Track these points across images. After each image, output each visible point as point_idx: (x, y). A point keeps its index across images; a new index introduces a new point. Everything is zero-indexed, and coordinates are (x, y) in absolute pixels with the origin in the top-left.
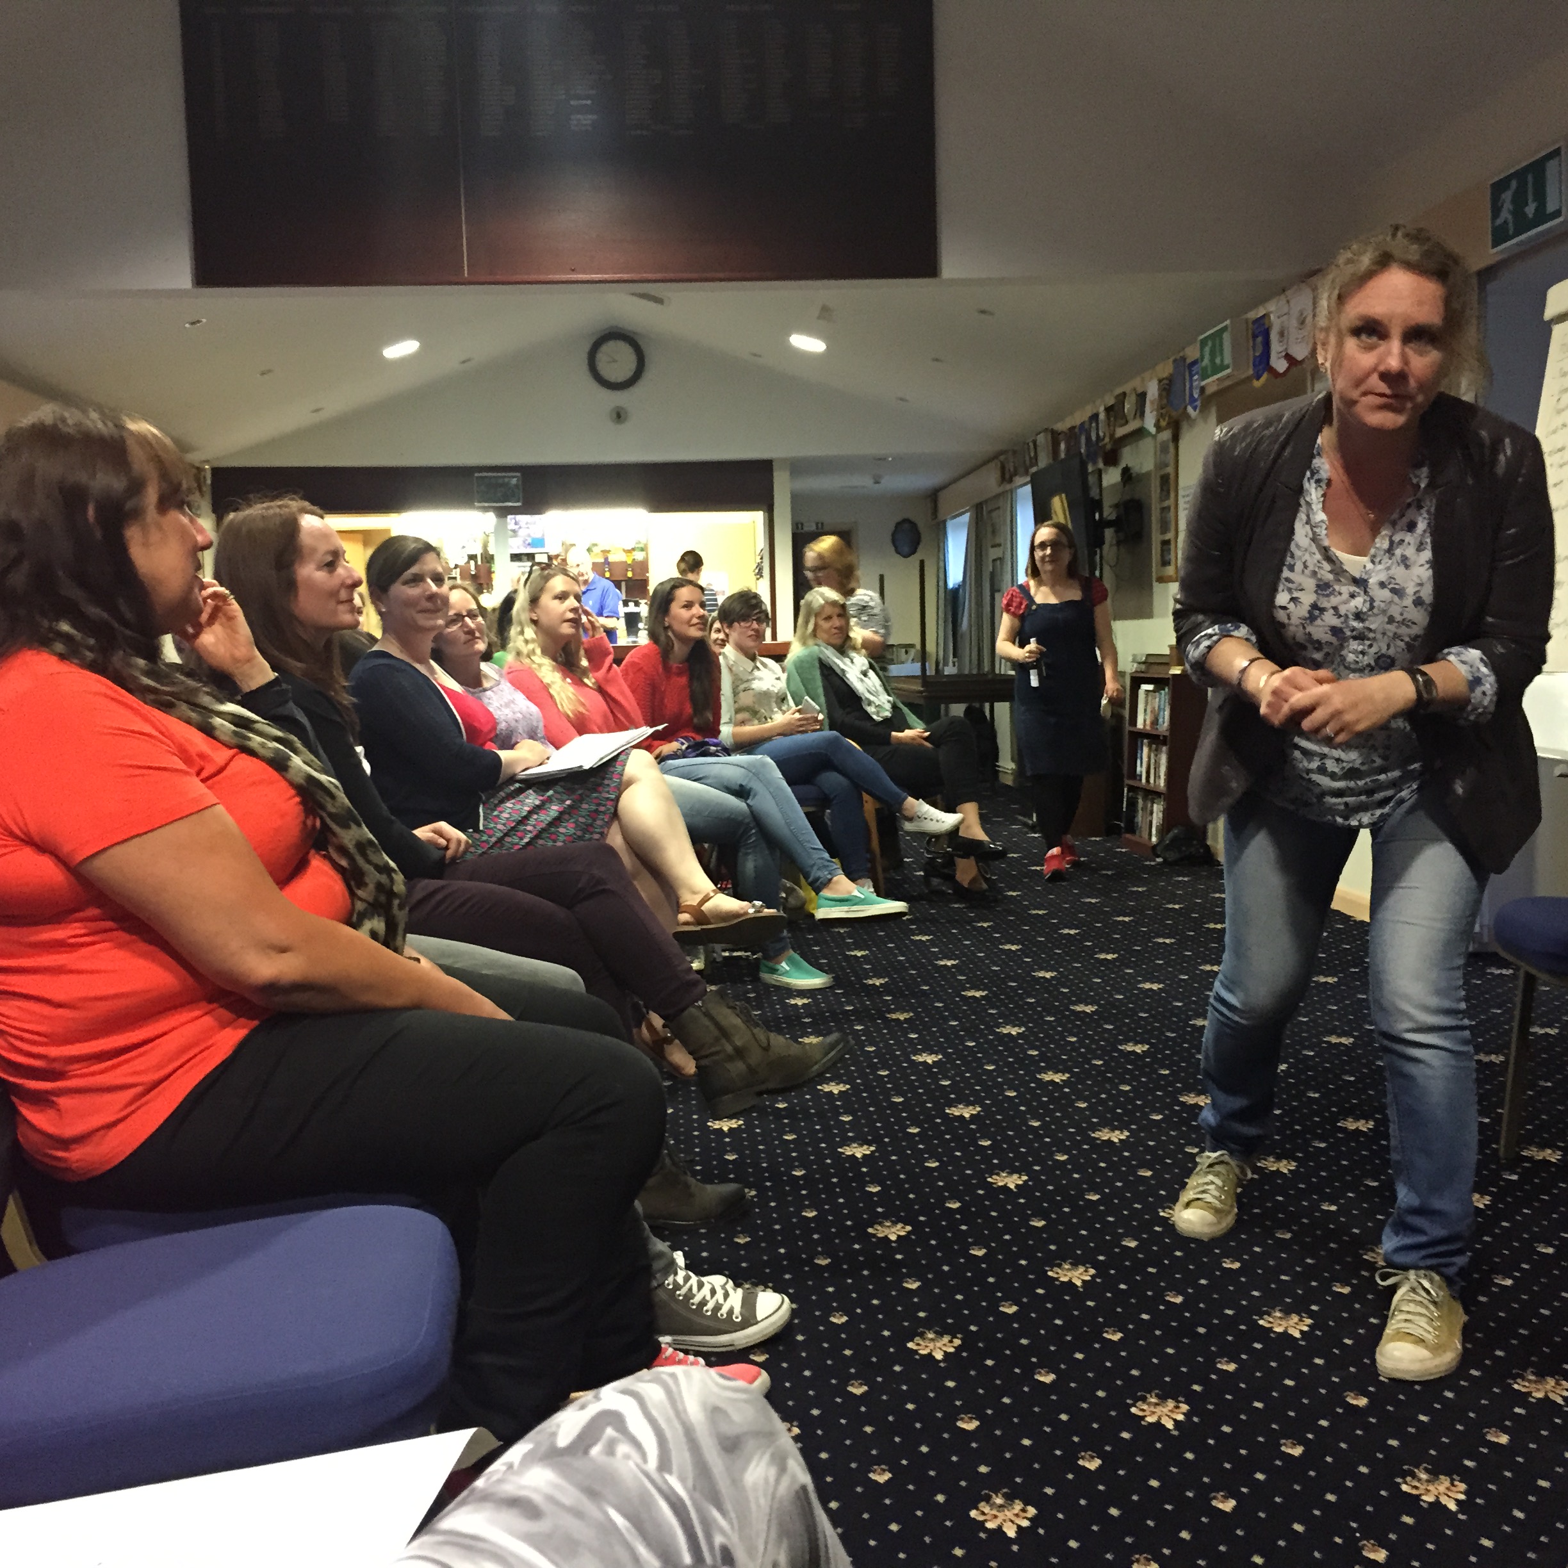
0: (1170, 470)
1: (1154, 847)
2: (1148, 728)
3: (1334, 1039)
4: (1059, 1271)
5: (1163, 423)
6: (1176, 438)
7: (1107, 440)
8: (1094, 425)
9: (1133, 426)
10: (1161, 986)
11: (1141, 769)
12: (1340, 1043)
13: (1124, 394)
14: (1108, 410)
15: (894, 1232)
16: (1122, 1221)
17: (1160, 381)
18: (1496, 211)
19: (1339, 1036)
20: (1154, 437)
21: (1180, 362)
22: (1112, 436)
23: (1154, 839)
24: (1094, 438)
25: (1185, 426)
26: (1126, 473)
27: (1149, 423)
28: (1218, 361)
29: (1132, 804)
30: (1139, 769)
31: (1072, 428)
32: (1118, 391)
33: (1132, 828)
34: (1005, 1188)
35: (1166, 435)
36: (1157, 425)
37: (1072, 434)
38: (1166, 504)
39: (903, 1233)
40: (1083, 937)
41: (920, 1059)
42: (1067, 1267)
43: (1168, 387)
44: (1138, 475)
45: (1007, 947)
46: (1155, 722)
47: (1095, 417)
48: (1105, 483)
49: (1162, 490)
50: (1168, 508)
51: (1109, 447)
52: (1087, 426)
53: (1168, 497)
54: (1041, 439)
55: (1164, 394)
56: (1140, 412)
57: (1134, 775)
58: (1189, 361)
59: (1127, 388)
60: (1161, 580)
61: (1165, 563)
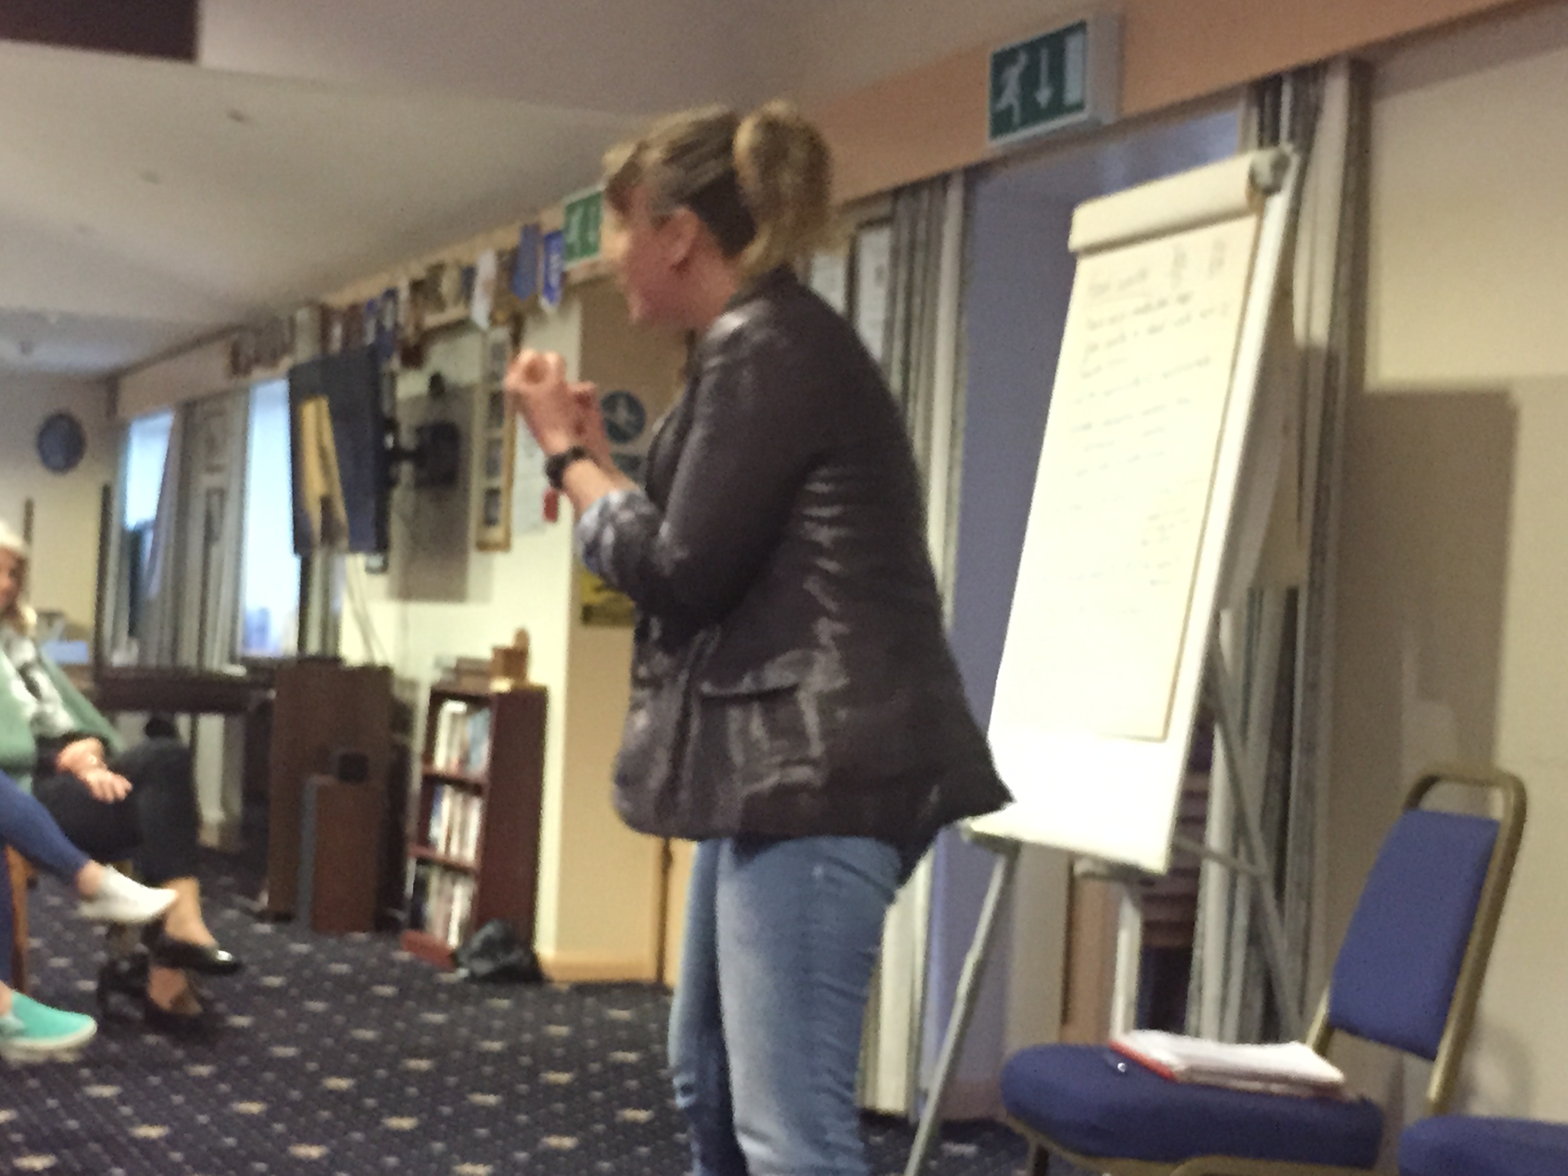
1: (454, 953)
2: (453, 768)
5: (500, 316)
6: (516, 338)
7: (409, 329)
8: (389, 305)
9: (452, 313)
11: (438, 831)
13: (441, 265)
14: (416, 286)
17: (500, 255)
18: (998, 91)
20: (484, 335)
21: (531, 232)
23: (454, 941)
25: (530, 324)
26: (437, 382)
27: (479, 312)
29: (421, 886)
30: (434, 831)
31: (354, 308)
32: (432, 259)
33: (418, 921)
35: (502, 334)
36: (493, 319)
37: (354, 314)
38: (495, 437)
43: (510, 265)
44: (455, 387)
45: (243, 1107)
46: (464, 760)
47: (391, 294)
48: (399, 394)
49: (491, 414)
50: (500, 443)
51: (412, 341)
52: (378, 305)
54: (302, 316)
55: (505, 273)
56: (466, 296)
57: (424, 839)
58: (546, 231)
59: (446, 255)
60: (484, 546)
61: (490, 521)
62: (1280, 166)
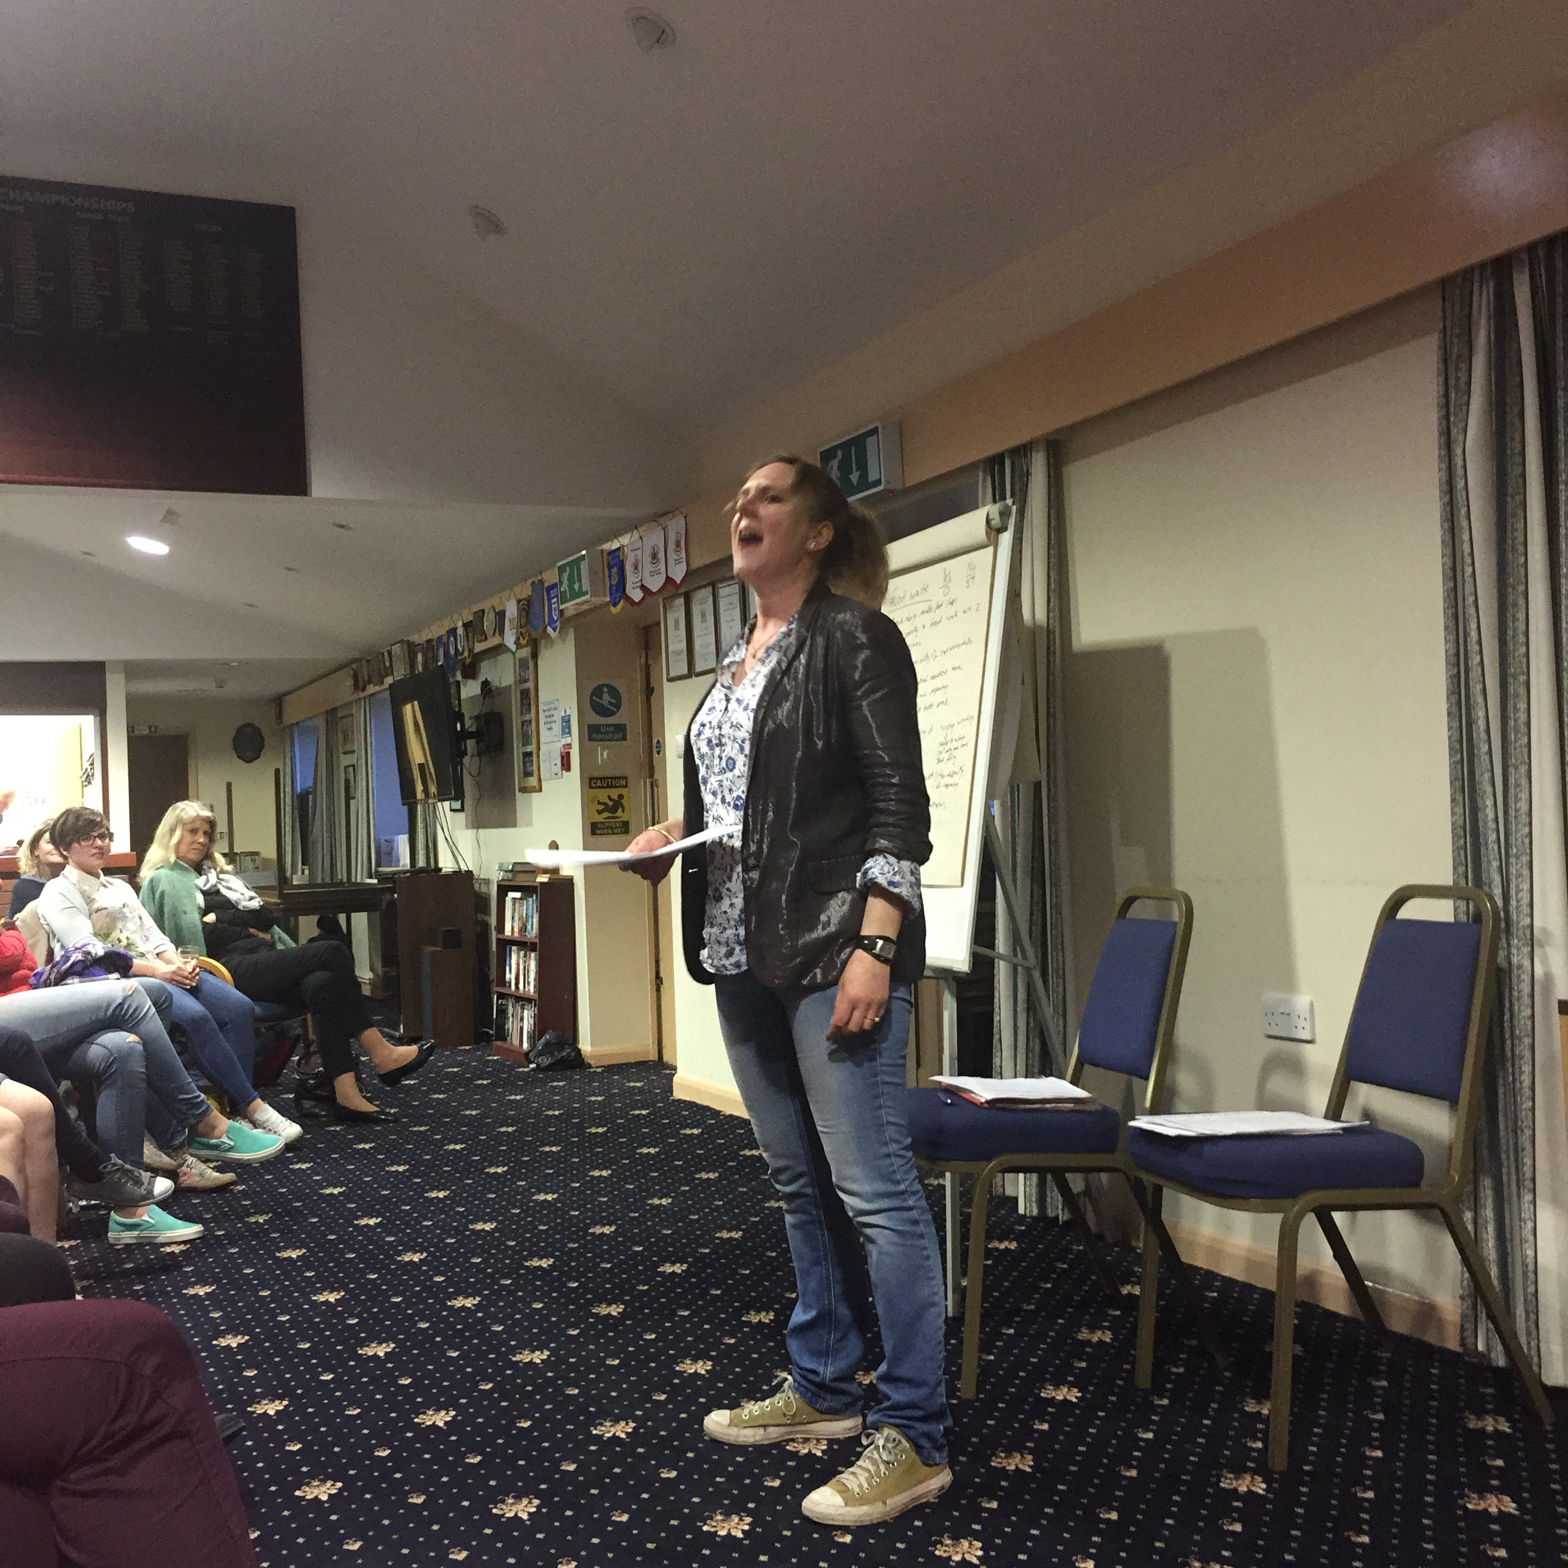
0: (530, 685)
1: (527, 1054)
2: (516, 935)
3: (725, 1235)
4: (504, 1507)
5: (523, 642)
6: (535, 655)
7: (466, 654)
8: (452, 639)
9: (492, 642)
10: (555, 1196)
11: (510, 976)
12: (731, 1238)
13: (483, 611)
14: (467, 625)
15: (323, 1491)
16: (557, 1446)
17: (519, 601)
19: (730, 1230)
20: (514, 653)
21: (539, 584)
22: (471, 650)
23: (525, 1045)
24: (452, 652)
25: (544, 645)
26: (485, 684)
27: (510, 640)
28: (576, 586)
29: (502, 1011)
30: (508, 976)
31: (429, 641)
32: (475, 608)
33: (502, 1035)
34: (434, 1426)
35: (525, 652)
36: (517, 643)
37: (430, 647)
38: (527, 717)
39: (334, 1491)
40: (470, 1151)
41: (321, 1298)
42: (510, 1501)
43: (526, 607)
44: (497, 688)
45: (393, 1169)
46: (523, 929)
47: (453, 632)
48: (463, 696)
49: (522, 704)
50: (530, 722)
51: (468, 661)
52: (445, 639)
53: (529, 710)
54: (396, 649)
55: (524, 614)
56: (500, 629)
57: (502, 981)
58: (546, 585)
59: (486, 605)
60: (524, 790)
61: (528, 774)
62: (1005, 514)
